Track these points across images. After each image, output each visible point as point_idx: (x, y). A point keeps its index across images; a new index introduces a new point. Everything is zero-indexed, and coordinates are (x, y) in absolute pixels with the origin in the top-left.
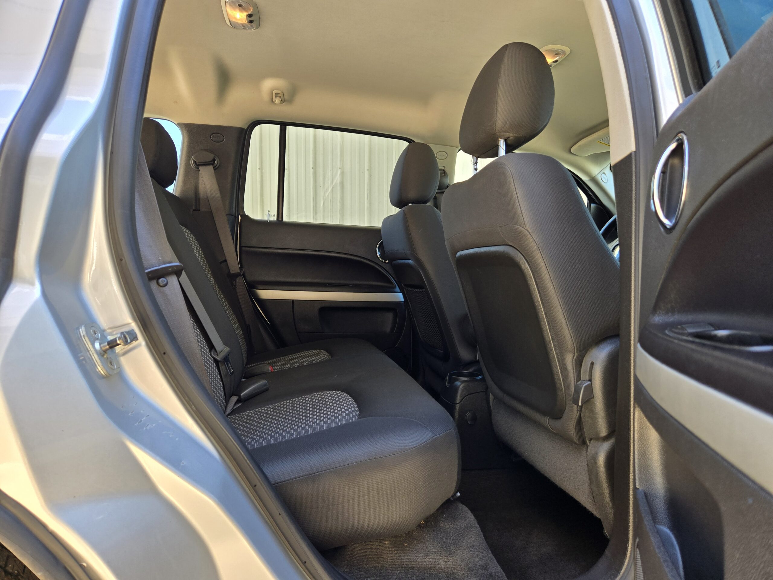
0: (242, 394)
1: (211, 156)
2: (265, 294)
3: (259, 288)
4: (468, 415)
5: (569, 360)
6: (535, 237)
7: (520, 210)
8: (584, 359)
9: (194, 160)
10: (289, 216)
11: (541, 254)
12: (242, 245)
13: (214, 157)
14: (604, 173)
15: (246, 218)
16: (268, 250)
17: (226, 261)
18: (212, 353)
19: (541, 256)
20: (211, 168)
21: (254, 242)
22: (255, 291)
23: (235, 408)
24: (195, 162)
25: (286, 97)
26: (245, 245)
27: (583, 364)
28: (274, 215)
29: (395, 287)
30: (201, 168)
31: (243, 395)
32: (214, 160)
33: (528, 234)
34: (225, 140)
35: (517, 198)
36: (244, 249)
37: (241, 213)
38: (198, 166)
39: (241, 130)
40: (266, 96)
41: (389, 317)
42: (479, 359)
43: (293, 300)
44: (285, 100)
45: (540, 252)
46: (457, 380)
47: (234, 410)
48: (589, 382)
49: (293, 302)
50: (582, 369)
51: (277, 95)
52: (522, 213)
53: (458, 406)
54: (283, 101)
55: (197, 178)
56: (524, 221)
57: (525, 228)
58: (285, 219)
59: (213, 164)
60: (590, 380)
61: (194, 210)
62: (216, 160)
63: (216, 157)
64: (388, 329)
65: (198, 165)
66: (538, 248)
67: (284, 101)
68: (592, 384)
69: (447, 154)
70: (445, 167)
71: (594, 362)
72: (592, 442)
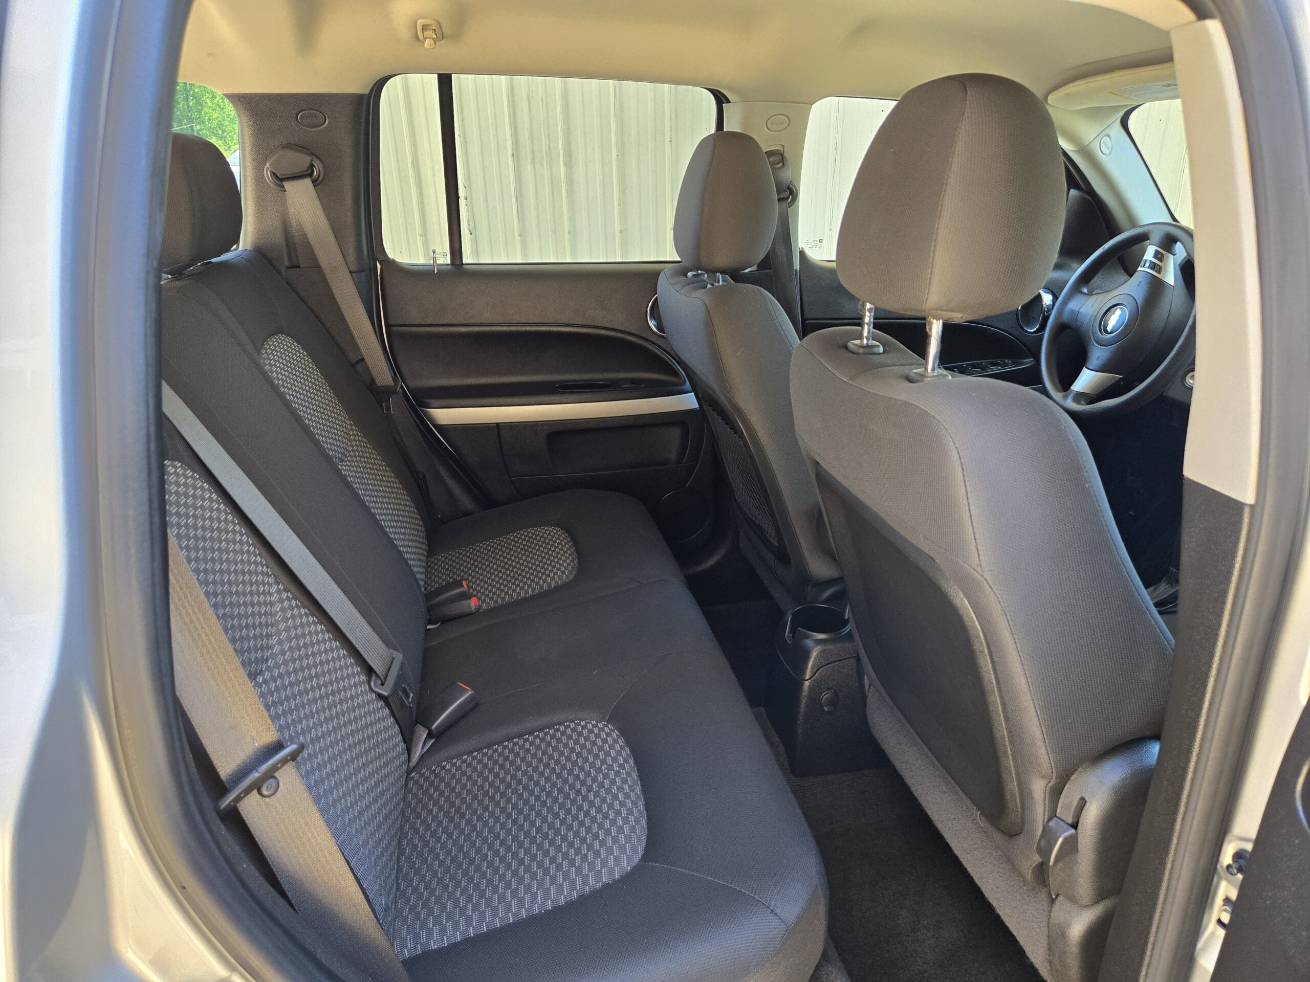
0: (434, 727)
1: (303, 160)
2: (445, 415)
3: (432, 406)
4: (826, 696)
5: (1039, 788)
6: (999, 594)
7: (973, 538)
8: (1067, 785)
9: (270, 171)
10: (476, 252)
11: (1009, 625)
12: (391, 323)
13: (312, 160)
15: (390, 264)
16: (441, 329)
17: (363, 359)
18: (372, 684)
19: (1008, 627)
20: (308, 182)
21: (413, 314)
22: (426, 411)
23: (424, 751)
24: (275, 174)
25: (446, 30)
26: (396, 323)
27: (1064, 792)
28: (444, 255)
29: (684, 383)
30: (287, 185)
31: (437, 727)
32: (312, 166)
33: (986, 585)
34: (327, 122)
35: (968, 514)
36: (395, 329)
37: (381, 258)
38: (282, 180)
39: (359, 98)
40: (402, 29)
41: (675, 433)
42: (849, 618)
43: (498, 424)
44: (444, 35)
45: (1008, 621)
46: (807, 637)
47: (423, 755)
48: (1073, 831)
49: (498, 428)
50: (1061, 801)
51: (425, 28)
52: (977, 545)
53: (807, 683)
54: (441, 36)
55: (284, 204)
56: (980, 560)
57: (979, 571)
58: (467, 258)
59: (310, 175)
60: (1075, 826)
61: (288, 268)
62: (315, 165)
63: (315, 159)
64: (673, 456)
65: (280, 180)
66: (1003, 613)
67: (443, 38)
68: (1077, 833)
69: (789, 119)
70: (783, 147)
71: (1087, 798)
72: (1060, 898)
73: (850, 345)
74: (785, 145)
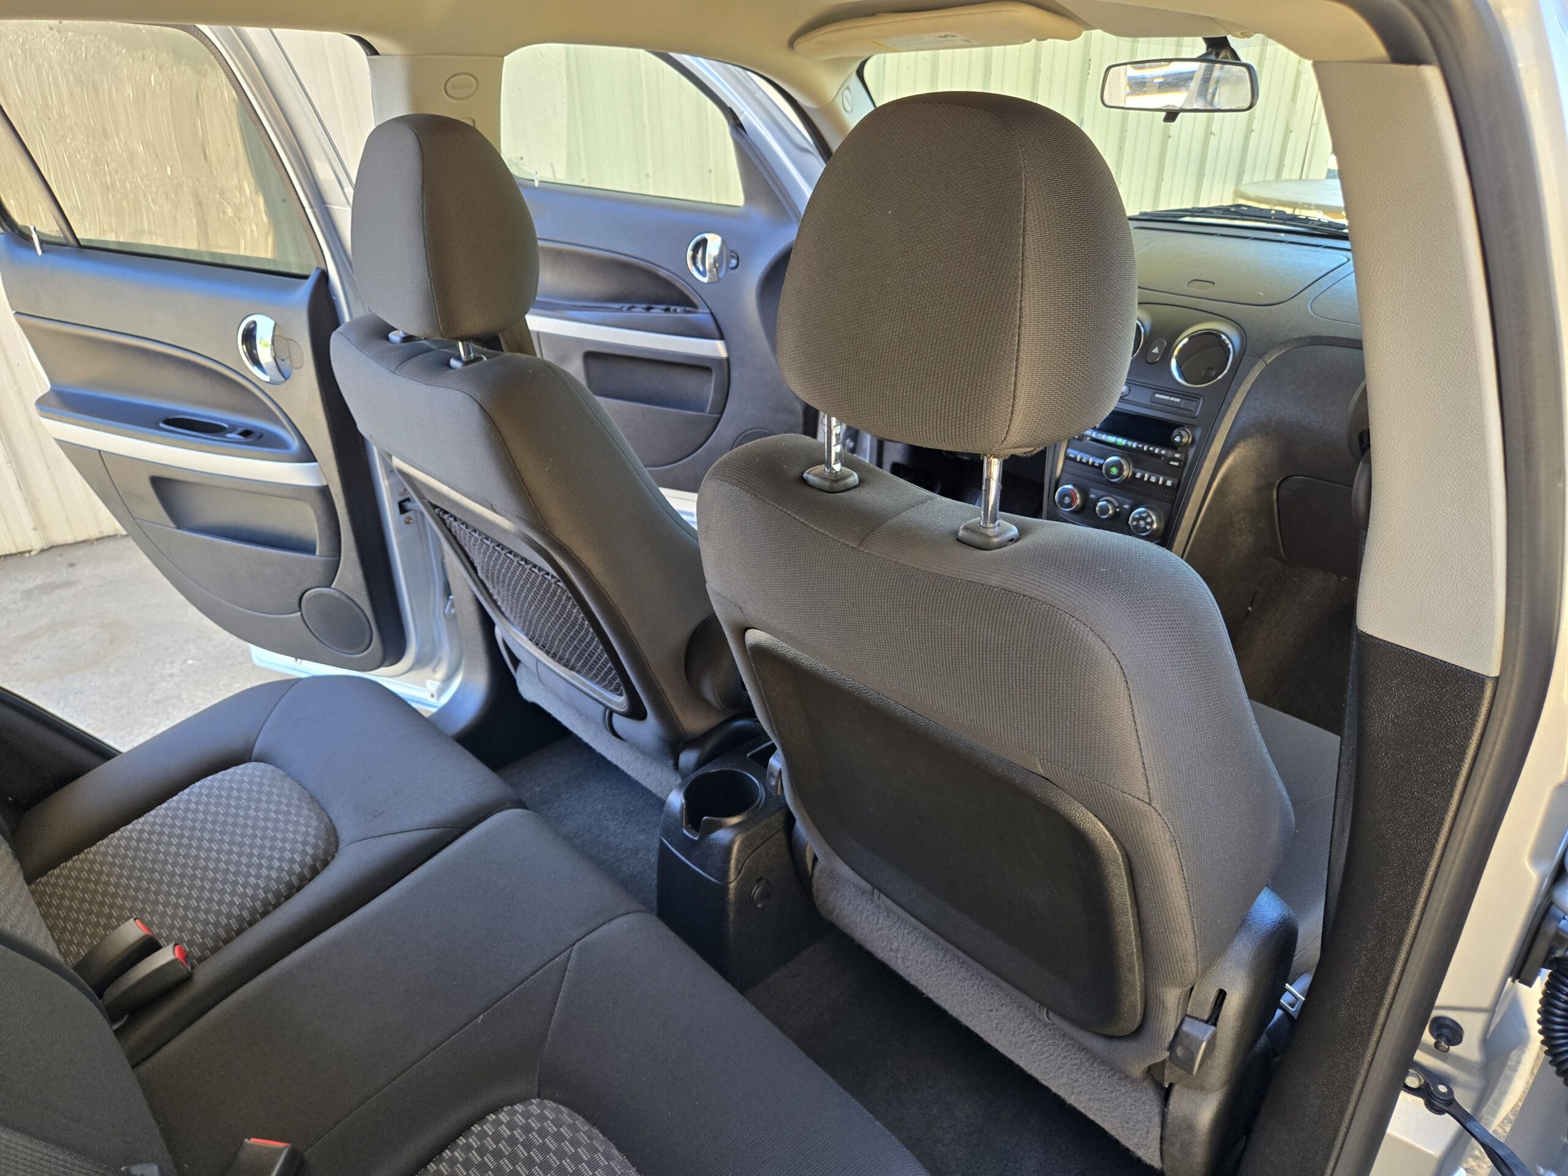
4: (757, 891)
6: (1169, 820)
7: (1140, 764)
11: (1178, 851)
14: (848, 88)
19: (1175, 852)
27: (1196, 988)
33: (1153, 813)
35: (1134, 736)
45: (1176, 846)
46: (720, 826)
48: (1213, 1029)
50: (1192, 998)
52: (1145, 771)
53: (733, 886)
56: (1148, 788)
57: (1146, 799)
60: (1213, 1022)
66: (1172, 839)
68: (1217, 1030)
69: (477, 81)
70: (474, 121)
71: (1226, 990)
72: (1176, 1088)
73: (809, 476)
74: (474, 118)
